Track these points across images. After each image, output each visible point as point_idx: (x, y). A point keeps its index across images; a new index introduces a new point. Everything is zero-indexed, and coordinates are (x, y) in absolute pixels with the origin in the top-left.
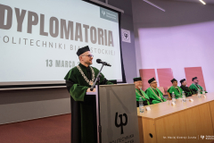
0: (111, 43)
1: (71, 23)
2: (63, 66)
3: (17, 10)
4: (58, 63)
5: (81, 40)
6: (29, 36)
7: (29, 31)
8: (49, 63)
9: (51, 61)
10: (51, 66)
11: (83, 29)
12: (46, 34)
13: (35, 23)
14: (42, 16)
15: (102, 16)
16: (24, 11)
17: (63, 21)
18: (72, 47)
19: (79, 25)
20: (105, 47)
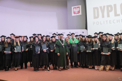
3: (101, 7)
7: (108, 16)
12: (119, 15)
13: (111, 11)
14: (115, 5)
16: (104, 7)
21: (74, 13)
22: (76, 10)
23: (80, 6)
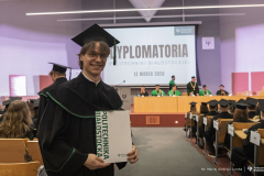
0: (185, 54)
1: (149, 47)
2: (145, 75)
4: (141, 74)
6: (124, 60)
7: (124, 57)
9: (137, 73)
10: (137, 76)
11: (159, 49)
13: (127, 52)
14: (131, 47)
15: (176, 34)
17: (144, 47)
18: (150, 63)
19: (155, 47)
20: (178, 59)
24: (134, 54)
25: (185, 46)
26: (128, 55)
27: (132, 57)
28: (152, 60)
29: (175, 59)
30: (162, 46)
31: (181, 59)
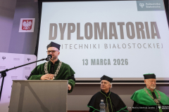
0: (156, 35)
1: (104, 24)
2: (98, 64)
3: (60, 24)
4: (93, 62)
5: (116, 38)
6: (69, 42)
7: (69, 38)
8: (85, 62)
9: (87, 60)
10: (87, 64)
11: (118, 28)
12: (82, 38)
13: (73, 31)
14: (79, 24)
15: (139, 9)
16: (65, 24)
17: (96, 24)
18: (106, 46)
19: (112, 24)
20: (146, 41)
21: (23, 28)
22: (27, 25)
23: (34, 19)
24: (82, 34)
25: (153, 24)
26: (74, 35)
27: (79, 37)
28: (108, 41)
29: (142, 41)
30: (121, 24)
31: (151, 41)
